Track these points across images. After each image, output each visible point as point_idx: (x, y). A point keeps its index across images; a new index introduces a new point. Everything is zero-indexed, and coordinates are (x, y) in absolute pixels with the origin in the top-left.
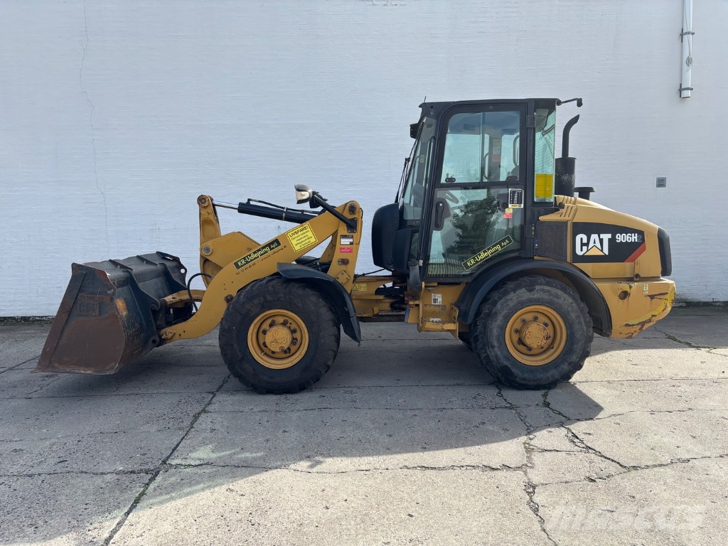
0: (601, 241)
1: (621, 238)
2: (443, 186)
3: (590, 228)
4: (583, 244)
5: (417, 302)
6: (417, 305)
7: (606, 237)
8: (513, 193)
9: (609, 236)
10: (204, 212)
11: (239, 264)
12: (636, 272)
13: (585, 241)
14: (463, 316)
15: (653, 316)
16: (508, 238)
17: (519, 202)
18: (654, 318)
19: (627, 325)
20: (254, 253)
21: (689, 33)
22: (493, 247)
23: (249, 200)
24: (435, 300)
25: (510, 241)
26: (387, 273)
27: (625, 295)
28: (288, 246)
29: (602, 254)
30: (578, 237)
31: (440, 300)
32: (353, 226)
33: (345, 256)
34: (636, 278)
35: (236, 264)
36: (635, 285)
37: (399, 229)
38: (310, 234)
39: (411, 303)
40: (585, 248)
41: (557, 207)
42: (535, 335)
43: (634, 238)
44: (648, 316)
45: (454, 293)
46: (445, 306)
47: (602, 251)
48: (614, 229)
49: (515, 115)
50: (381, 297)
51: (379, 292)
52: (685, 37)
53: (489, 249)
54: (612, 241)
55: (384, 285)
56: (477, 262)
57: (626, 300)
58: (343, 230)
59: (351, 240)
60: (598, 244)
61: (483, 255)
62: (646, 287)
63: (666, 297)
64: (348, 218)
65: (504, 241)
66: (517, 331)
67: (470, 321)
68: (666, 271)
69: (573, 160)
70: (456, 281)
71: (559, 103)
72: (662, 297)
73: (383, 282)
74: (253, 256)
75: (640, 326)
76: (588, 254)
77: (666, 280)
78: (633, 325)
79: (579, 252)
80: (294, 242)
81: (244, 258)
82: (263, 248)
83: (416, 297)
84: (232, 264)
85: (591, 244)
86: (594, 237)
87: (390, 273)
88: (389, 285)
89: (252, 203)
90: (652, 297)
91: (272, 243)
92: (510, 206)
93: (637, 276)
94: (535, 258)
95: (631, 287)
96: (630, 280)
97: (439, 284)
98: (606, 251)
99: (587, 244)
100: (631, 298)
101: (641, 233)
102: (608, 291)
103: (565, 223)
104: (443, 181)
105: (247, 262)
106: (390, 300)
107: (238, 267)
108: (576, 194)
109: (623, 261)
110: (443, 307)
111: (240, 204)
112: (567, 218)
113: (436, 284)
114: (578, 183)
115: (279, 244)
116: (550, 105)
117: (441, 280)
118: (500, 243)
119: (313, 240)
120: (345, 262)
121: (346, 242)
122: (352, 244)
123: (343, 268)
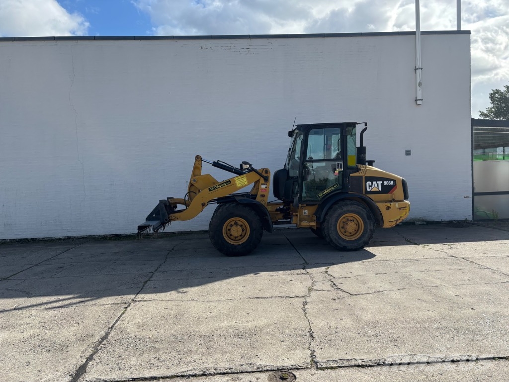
0: (378, 184)
1: (386, 183)
2: (308, 161)
3: (372, 179)
4: (369, 186)
5: (297, 214)
6: (297, 215)
7: (380, 183)
8: (339, 164)
9: (381, 182)
10: (197, 163)
12: (393, 198)
13: (371, 185)
14: (318, 219)
15: (401, 217)
16: (337, 184)
17: (341, 168)
19: (390, 221)
21: (419, 68)
23: (218, 161)
24: (305, 213)
26: (280, 201)
27: (388, 208)
28: (235, 184)
29: (378, 190)
30: (368, 183)
31: (307, 212)
32: (266, 179)
33: (263, 193)
34: (393, 201)
35: (209, 189)
36: (392, 203)
37: (287, 180)
38: (245, 180)
39: (294, 214)
40: (371, 188)
41: (358, 170)
42: (351, 227)
43: (392, 183)
44: (399, 217)
45: (314, 209)
48: (383, 179)
49: (338, 130)
50: (279, 213)
51: (277, 210)
52: (418, 71)
54: (382, 184)
55: (279, 207)
57: (389, 210)
58: (262, 181)
60: (376, 186)
61: (326, 192)
62: (397, 205)
63: (406, 208)
64: (263, 175)
66: (343, 228)
67: (321, 221)
68: (406, 198)
69: (365, 148)
70: (314, 203)
71: (357, 124)
72: (404, 208)
74: (218, 186)
75: (396, 222)
76: (372, 190)
77: (406, 201)
78: (393, 221)
79: (368, 190)
80: (237, 183)
82: (223, 183)
83: (296, 212)
85: (373, 186)
86: (375, 183)
87: (282, 202)
88: (282, 207)
89: (219, 162)
90: (400, 209)
91: (227, 182)
92: (337, 169)
93: (394, 199)
94: (349, 192)
95: (391, 205)
96: (391, 201)
97: (307, 205)
98: (380, 189)
99: (371, 186)
100: (391, 209)
101: (394, 181)
102: (382, 206)
103: (362, 177)
104: (307, 159)
105: (215, 189)
108: (367, 163)
109: (387, 193)
110: (308, 216)
111: (214, 162)
112: (362, 175)
113: (305, 205)
114: (368, 159)
115: (230, 183)
116: (353, 125)
117: (308, 203)
118: (333, 186)
119: (246, 183)
120: (263, 196)
121: (263, 186)
122: (266, 187)
123: (262, 198)
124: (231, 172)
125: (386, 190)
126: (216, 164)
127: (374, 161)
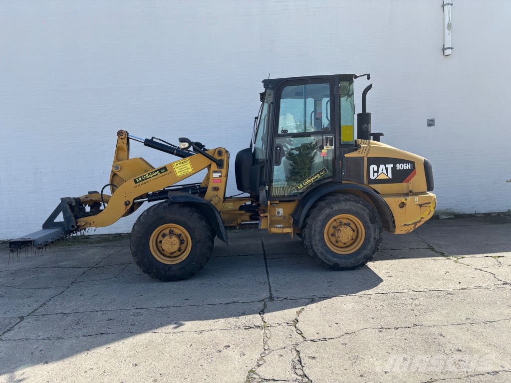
0: (387, 169)
1: (400, 167)
2: (279, 136)
3: (378, 161)
4: (374, 172)
5: (266, 215)
6: (267, 216)
7: (390, 166)
8: (327, 139)
9: (392, 165)
10: (121, 141)
12: (410, 189)
13: (376, 169)
14: (296, 223)
16: (324, 169)
17: (331, 145)
18: (422, 219)
19: (405, 225)
22: (315, 175)
24: (279, 213)
25: (326, 171)
27: (403, 205)
28: (173, 172)
29: (387, 178)
30: (371, 167)
31: (282, 212)
32: (220, 164)
33: (216, 185)
36: (409, 198)
37: (253, 165)
38: (189, 166)
39: (262, 215)
40: (376, 174)
41: (356, 147)
42: (346, 234)
43: (408, 166)
44: (418, 219)
45: (291, 207)
47: (387, 175)
48: (395, 161)
49: (326, 86)
51: (241, 208)
53: (312, 177)
54: (394, 169)
55: (245, 204)
56: (305, 186)
57: (403, 209)
58: (214, 167)
59: (220, 174)
60: (385, 172)
61: (308, 181)
62: (417, 199)
63: (430, 205)
64: (217, 159)
65: (322, 171)
66: (333, 235)
67: (300, 226)
68: (430, 188)
69: (369, 114)
70: (291, 199)
71: (356, 77)
72: (427, 205)
73: (244, 201)
74: (147, 176)
75: (414, 226)
76: (377, 178)
77: (430, 194)
78: (409, 225)
79: (372, 177)
80: (177, 170)
83: (265, 212)
85: (380, 172)
86: (382, 166)
89: (154, 140)
90: (421, 206)
91: (162, 169)
92: (325, 147)
93: (411, 192)
94: (343, 182)
95: (406, 199)
96: (407, 195)
97: (280, 202)
98: (390, 176)
99: (377, 172)
100: (406, 207)
101: (413, 163)
102: (392, 203)
103: (362, 158)
104: (280, 132)
105: (143, 180)
106: (249, 214)
107: (136, 182)
108: (372, 137)
109: (401, 182)
110: (284, 217)
111: (146, 140)
112: (362, 155)
113: (278, 202)
115: (167, 170)
116: (350, 78)
117: (281, 199)
118: (319, 173)
119: (190, 170)
120: (216, 189)
121: (216, 175)
122: (220, 176)
123: (215, 193)
124: (172, 153)
125: (399, 177)
126: (150, 143)
127: (381, 134)
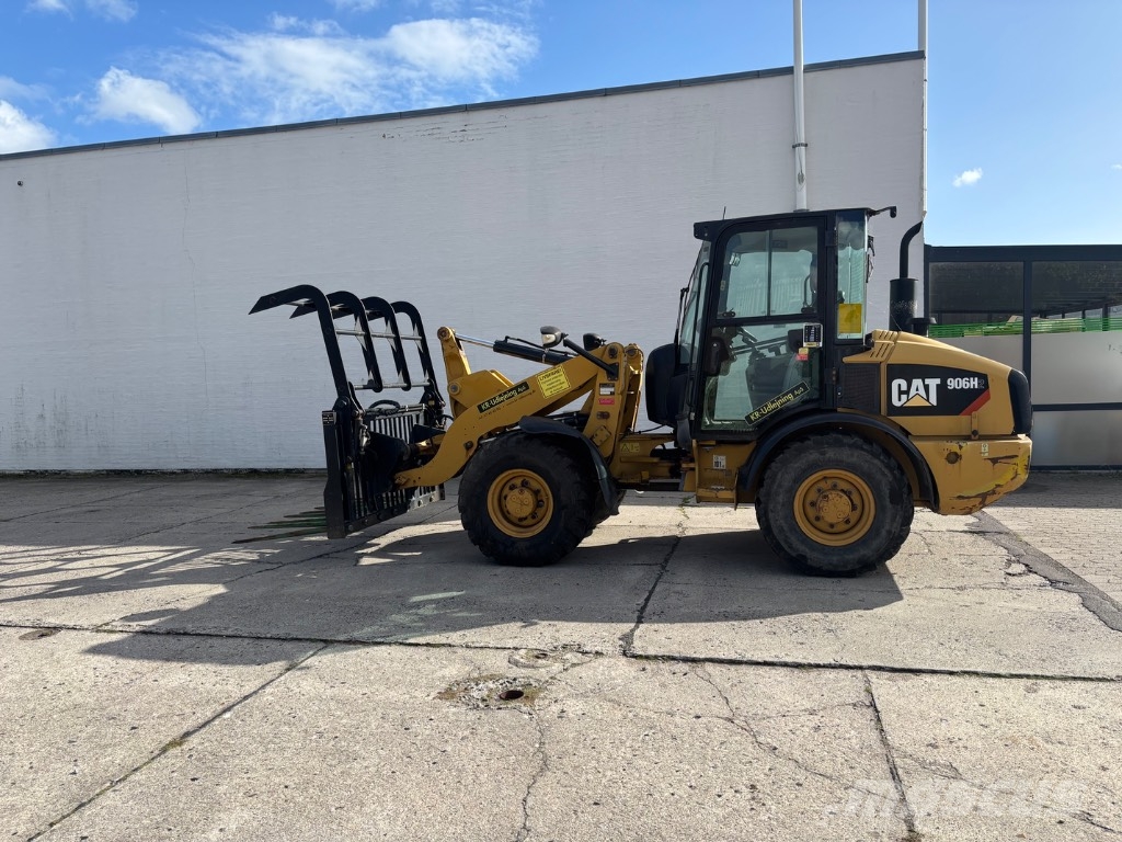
0: (927, 388)
1: (952, 383)
3: (910, 371)
4: (901, 393)
5: (692, 465)
6: (693, 469)
7: (933, 383)
8: (809, 328)
9: (938, 381)
11: (483, 407)
12: (975, 427)
13: (904, 388)
15: (998, 486)
16: (803, 385)
17: (817, 340)
18: (998, 489)
19: (960, 497)
20: (500, 396)
22: (783, 396)
23: (507, 338)
24: (718, 464)
25: (806, 389)
27: (955, 458)
28: (538, 390)
29: (927, 404)
30: (895, 384)
31: (724, 463)
32: (613, 373)
33: (605, 408)
34: (974, 436)
35: (479, 408)
36: (968, 444)
37: (675, 375)
38: (563, 378)
40: (904, 397)
43: (974, 383)
44: (991, 486)
45: (742, 454)
46: (730, 471)
47: (928, 400)
48: (945, 373)
50: (655, 460)
51: (653, 454)
53: (778, 399)
54: (941, 389)
55: (663, 445)
56: (763, 415)
57: (956, 465)
58: (602, 377)
59: (612, 390)
60: (923, 392)
61: (770, 407)
62: (985, 448)
63: (1015, 460)
64: (608, 364)
65: (797, 388)
68: (1022, 427)
72: (1008, 461)
73: (661, 441)
74: (499, 399)
75: (980, 499)
76: (908, 404)
78: (968, 498)
79: (896, 402)
80: (544, 387)
81: (489, 401)
82: (509, 391)
84: (475, 408)
85: (913, 392)
86: (917, 382)
88: (670, 444)
89: (509, 341)
90: (994, 461)
91: (520, 385)
92: (805, 344)
93: (974, 433)
94: (839, 410)
95: (961, 447)
96: (964, 438)
97: (717, 442)
98: (933, 401)
99: (907, 392)
100: (963, 462)
101: (983, 377)
102: (933, 453)
103: (877, 366)
104: (719, 316)
106: (670, 464)
107: (481, 410)
109: (957, 413)
110: (728, 472)
111: (497, 341)
112: (879, 359)
113: (713, 443)
115: (527, 388)
117: (721, 438)
118: (792, 392)
119: (566, 386)
120: (603, 415)
121: (606, 391)
122: (613, 394)
123: (602, 422)
124: (540, 360)
125: (952, 403)
126: (502, 347)
